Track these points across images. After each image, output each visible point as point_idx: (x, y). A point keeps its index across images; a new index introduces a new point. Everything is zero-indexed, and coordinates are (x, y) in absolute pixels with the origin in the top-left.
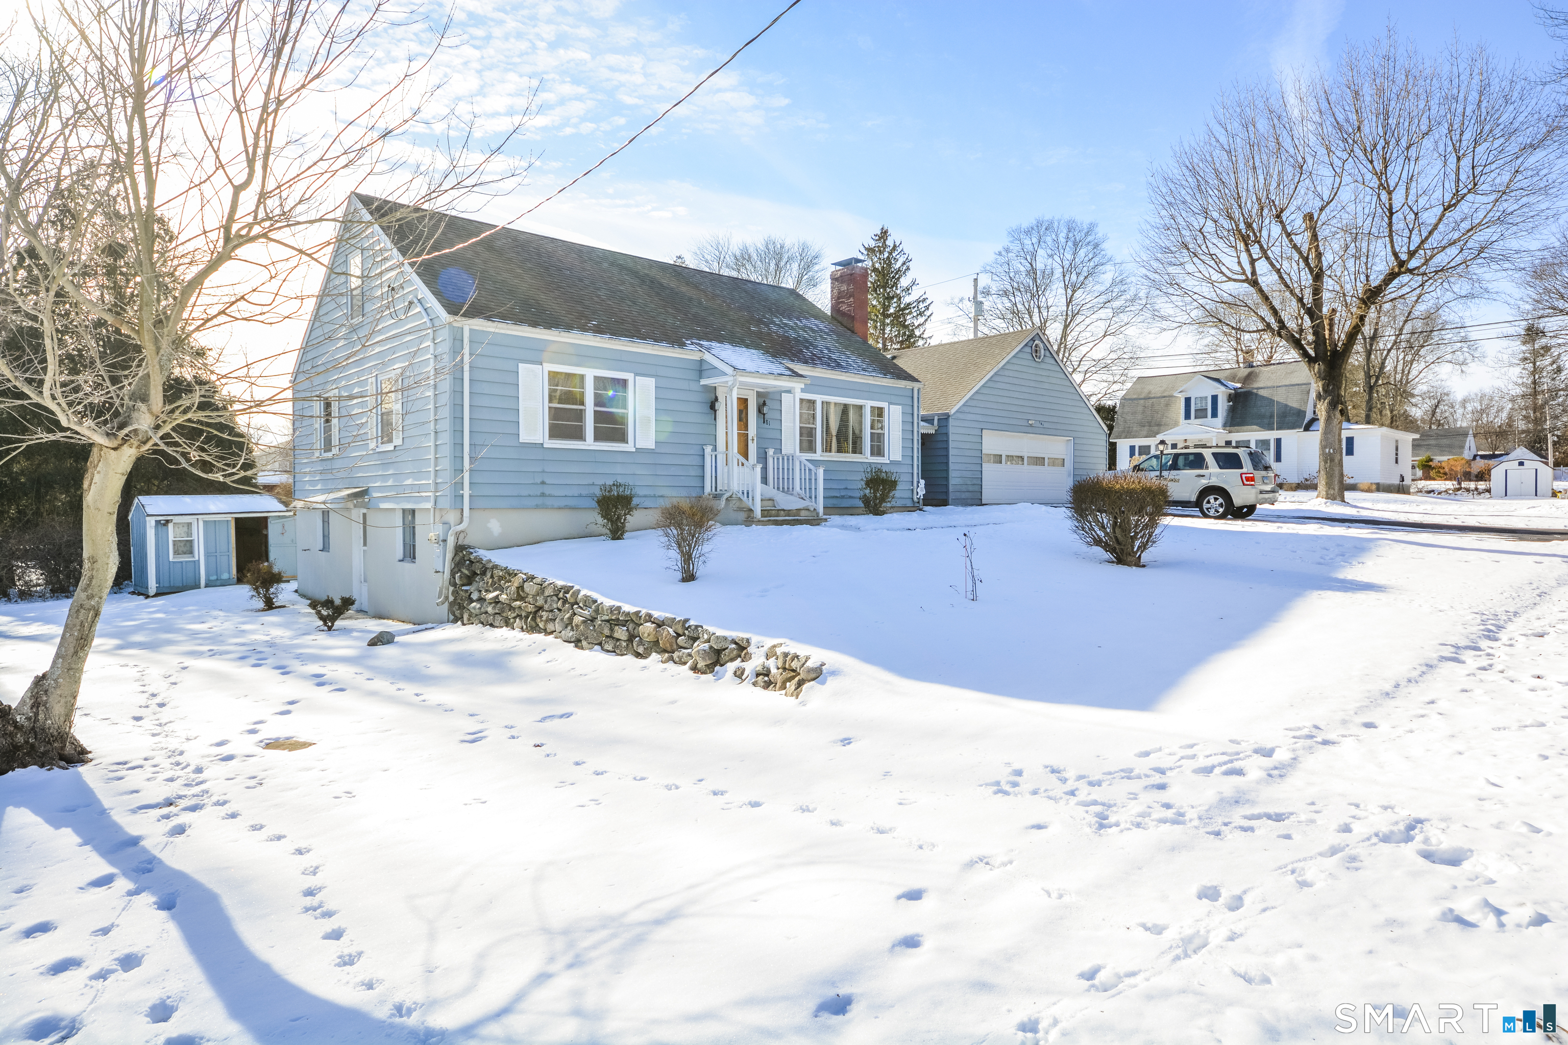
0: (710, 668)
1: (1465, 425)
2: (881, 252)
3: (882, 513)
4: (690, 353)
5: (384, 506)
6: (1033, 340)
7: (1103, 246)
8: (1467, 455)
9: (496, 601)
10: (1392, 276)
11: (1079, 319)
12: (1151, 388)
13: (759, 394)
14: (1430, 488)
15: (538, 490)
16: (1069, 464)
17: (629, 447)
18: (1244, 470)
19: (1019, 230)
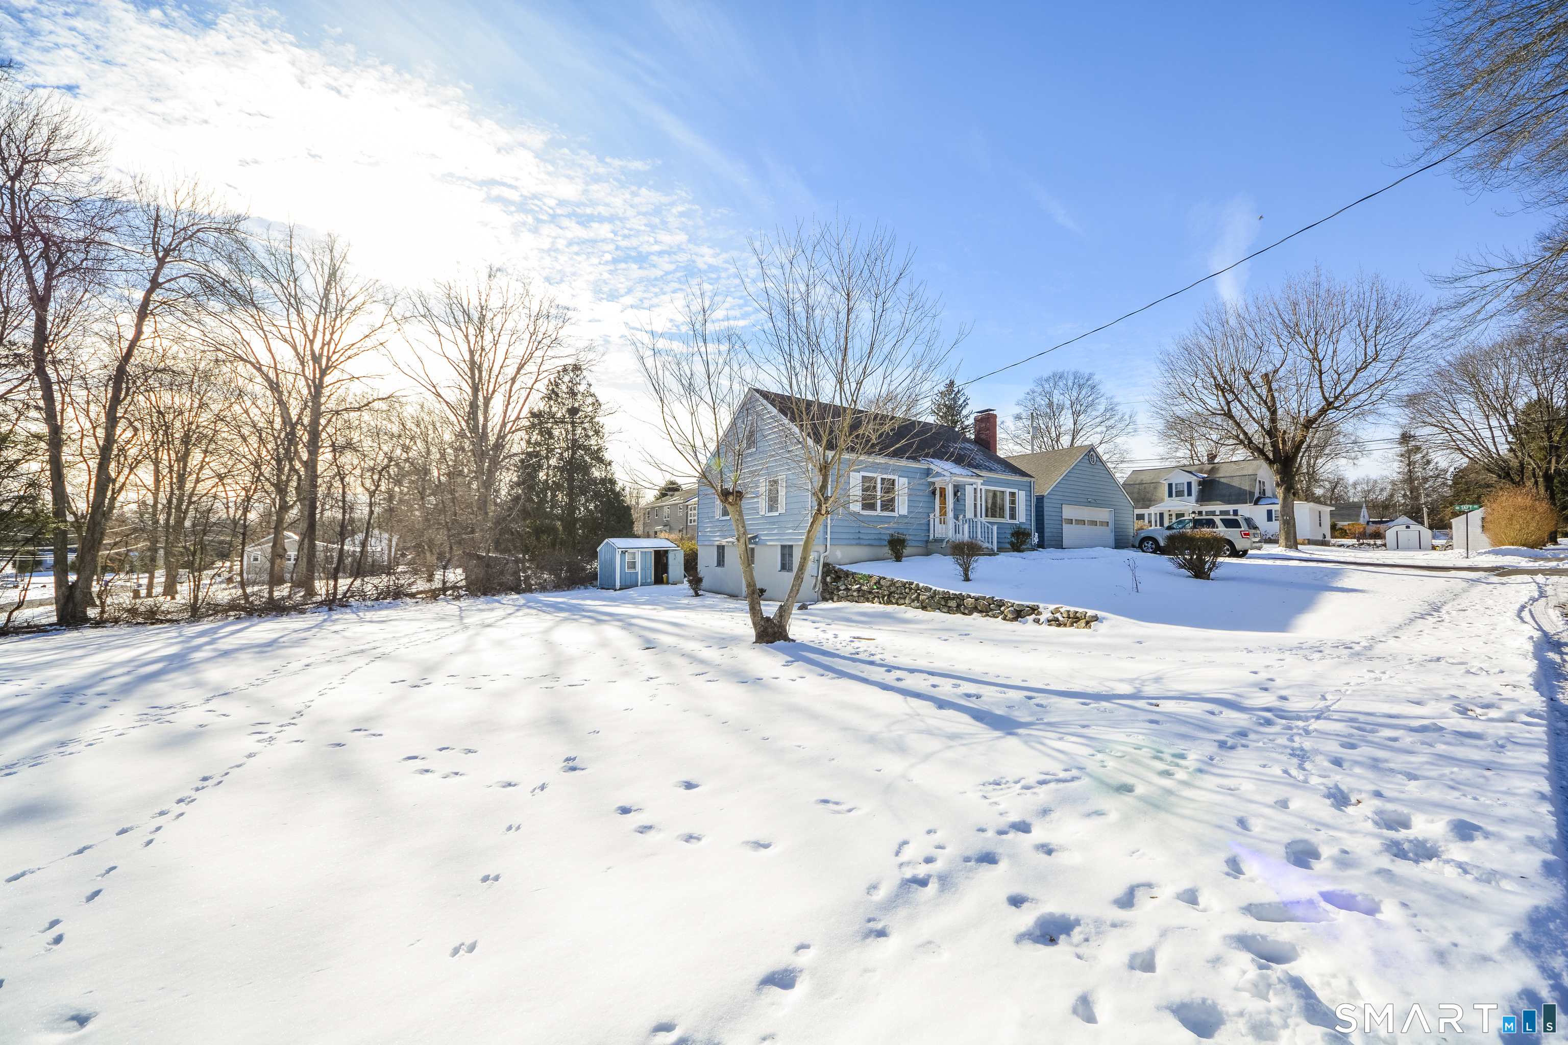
0: (1015, 619)
1: (1356, 500)
2: (950, 395)
3: (1022, 551)
4: (922, 465)
5: (769, 543)
6: (1090, 452)
7: (1098, 387)
8: (1362, 521)
9: (859, 590)
10: (1323, 412)
11: (1081, 434)
12: (1143, 477)
13: (955, 486)
14: (1340, 543)
15: (857, 536)
16: (1111, 525)
17: (895, 514)
18: (1243, 529)
19: (1041, 379)
